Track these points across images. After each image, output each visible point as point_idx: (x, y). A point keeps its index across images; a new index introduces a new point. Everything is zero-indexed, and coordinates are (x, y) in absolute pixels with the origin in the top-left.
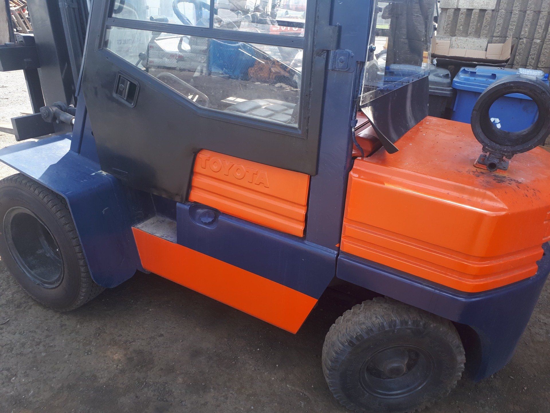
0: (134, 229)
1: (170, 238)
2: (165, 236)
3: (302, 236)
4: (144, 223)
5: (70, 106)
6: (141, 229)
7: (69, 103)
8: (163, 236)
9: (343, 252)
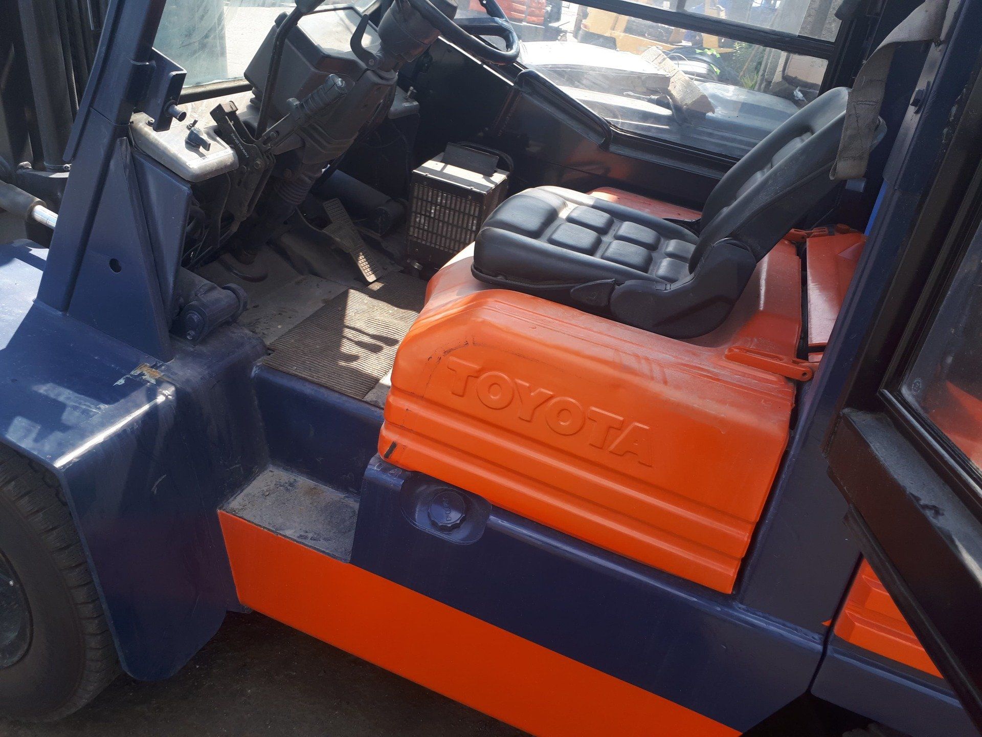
0: (222, 514)
1: (326, 543)
2: (310, 535)
3: (729, 591)
4: (245, 492)
5: (22, 167)
6: (240, 514)
7: (18, 157)
8: (306, 538)
9: (840, 641)
